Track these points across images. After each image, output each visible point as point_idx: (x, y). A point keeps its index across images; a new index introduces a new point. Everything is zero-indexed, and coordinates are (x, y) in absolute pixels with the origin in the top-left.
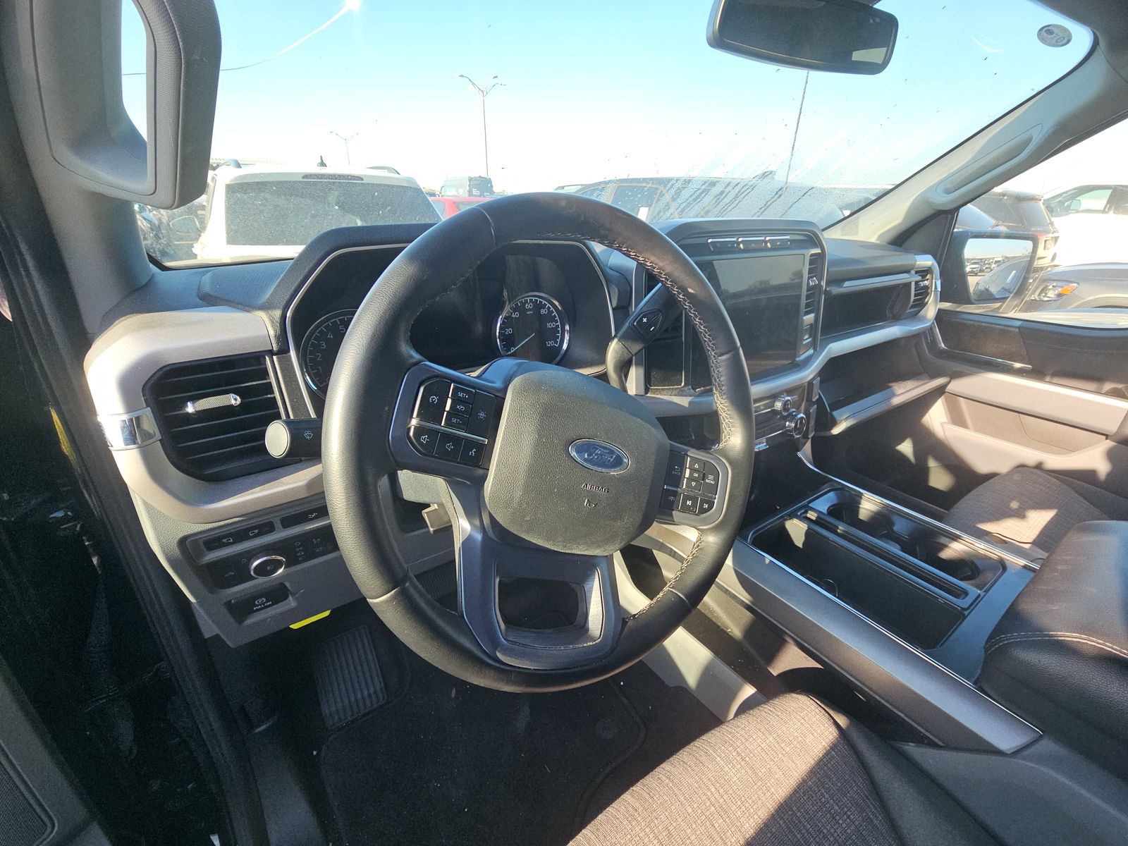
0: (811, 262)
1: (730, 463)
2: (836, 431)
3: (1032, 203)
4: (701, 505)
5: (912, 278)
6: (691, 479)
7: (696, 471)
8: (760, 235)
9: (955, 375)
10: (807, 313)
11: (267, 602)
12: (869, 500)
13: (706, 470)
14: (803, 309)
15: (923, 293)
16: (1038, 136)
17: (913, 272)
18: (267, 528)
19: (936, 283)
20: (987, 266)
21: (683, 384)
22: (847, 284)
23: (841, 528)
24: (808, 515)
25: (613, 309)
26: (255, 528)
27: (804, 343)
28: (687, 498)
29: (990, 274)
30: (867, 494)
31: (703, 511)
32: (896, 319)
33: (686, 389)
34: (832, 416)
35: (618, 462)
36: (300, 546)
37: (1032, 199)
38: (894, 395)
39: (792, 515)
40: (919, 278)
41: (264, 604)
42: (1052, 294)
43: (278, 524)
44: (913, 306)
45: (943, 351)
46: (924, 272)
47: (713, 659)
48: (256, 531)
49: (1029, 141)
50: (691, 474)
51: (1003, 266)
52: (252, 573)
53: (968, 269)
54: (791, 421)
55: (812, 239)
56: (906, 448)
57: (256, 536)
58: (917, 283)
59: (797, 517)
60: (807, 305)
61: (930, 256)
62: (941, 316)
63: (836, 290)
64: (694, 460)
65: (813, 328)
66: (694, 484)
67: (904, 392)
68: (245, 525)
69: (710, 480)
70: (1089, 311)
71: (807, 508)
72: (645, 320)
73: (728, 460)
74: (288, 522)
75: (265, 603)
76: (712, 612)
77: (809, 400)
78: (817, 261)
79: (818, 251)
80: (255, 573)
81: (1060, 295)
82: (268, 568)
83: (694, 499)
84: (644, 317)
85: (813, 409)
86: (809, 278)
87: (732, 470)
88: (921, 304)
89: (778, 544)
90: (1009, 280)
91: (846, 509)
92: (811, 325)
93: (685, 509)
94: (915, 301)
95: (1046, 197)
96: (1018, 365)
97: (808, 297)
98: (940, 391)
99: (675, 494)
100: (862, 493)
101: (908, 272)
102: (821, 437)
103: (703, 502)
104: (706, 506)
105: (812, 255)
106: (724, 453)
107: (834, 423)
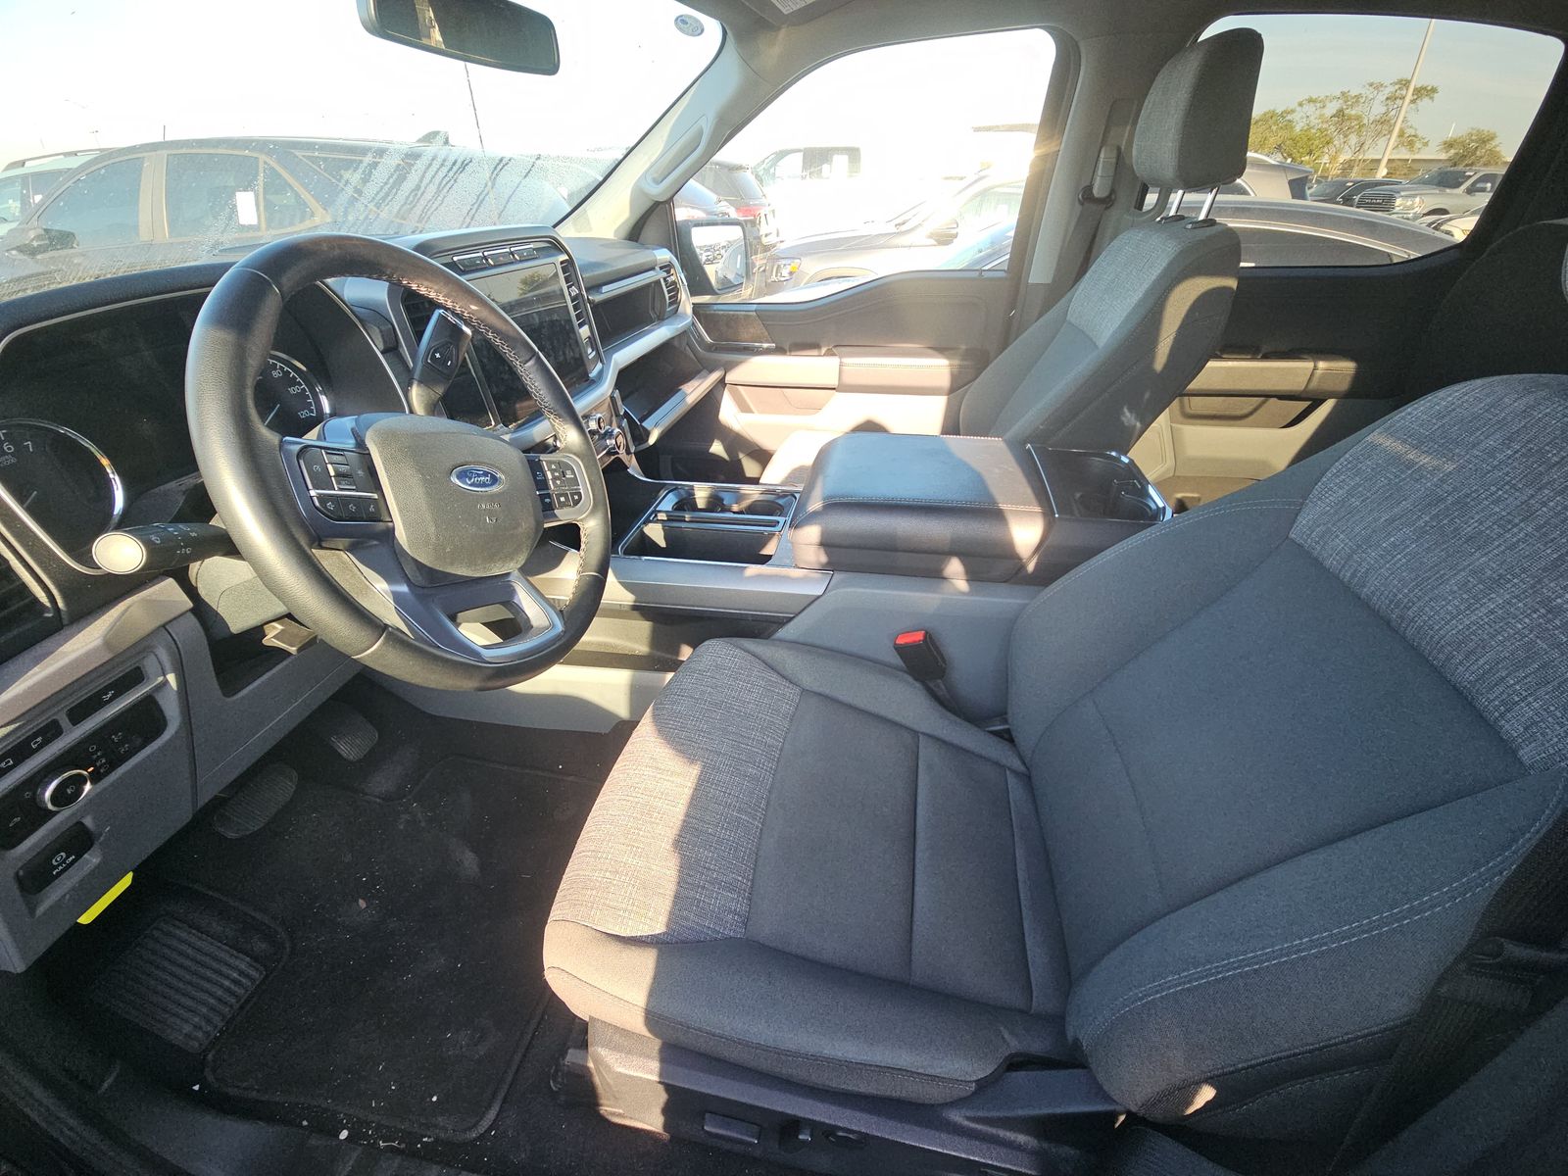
0: (564, 270)
1: (578, 456)
2: (652, 440)
3: (741, 173)
4: (573, 498)
5: (657, 275)
6: (554, 479)
7: (555, 470)
8: (503, 247)
9: (728, 367)
10: (581, 325)
11: (68, 857)
12: (700, 489)
13: (563, 468)
14: (576, 323)
15: (674, 289)
16: (707, 126)
17: (657, 268)
18: (52, 731)
19: (679, 276)
20: (718, 252)
21: (493, 423)
22: (605, 289)
23: (687, 517)
24: (659, 518)
25: (382, 353)
26: (35, 735)
27: (590, 357)
28: (559, 496)
29: (722, 261)
30: (696, 485)
31: (576, 503)
32: (661, 318)
33: (498, 427)
34: (643, 427)
35: (495, 480)
36: (97, 751)
37: (740, 168)
38: (686, 395)
39: (647, 522)
40: (665, 274)
41: (64, 862)
42: (785, 272)
43: (64, 722)
44: (671, 304)
45: (711, 345)
46: (667, 268)
47: (634, 676)
48: (39, 739)
49: (700, 134)
50: (552, 474)
51: (730, 251)
52: (50, 806)
53: (703, 258)
54: (610, 439)
55: (556, 246)
56: (717, 448)
57: (41, 747)
58: (665, 279)
59: (651, 522)
60: (578, 317)
61: (665, 250)
62: (696, 308)
63: (597, 298)
64: (549, 463)
65: (591, 339)
66: (558, 482)
67: (693, 391)
68: (23, 735)
69: (569, 475)
70: (817, 286)
71: (655, 512)
72: (438, 355)
73: (575, 454)
74: (77, 715)
75: (65, 860)
76: (616, 647)
77: (617, 415)
78: (568, 266)
79: (566, 257)
80: (53, 804)
81: (791, 273)
82: (69, 791)
83: (566, 496)
84: (435, 351)
85: (625, 423)
86: (568, 287)
87: (582, 461)
88: (675, 301)
89: (645, 547)
90: (738, 266)
91: (686, 503)
92: (589, 337)
93: (562, 505)
94: (670, 298)
95: (752, 164)
96: (765, 345)
97: (576, 308)
98: (722, 383)
99: (549, 496)
100: (693, 486)
101: (653, 269)
102: (643, 450)
103: (572, 495)
104: (576, 497)
105: (562, 263)
106: (567, 450)
107: (648, 434)
